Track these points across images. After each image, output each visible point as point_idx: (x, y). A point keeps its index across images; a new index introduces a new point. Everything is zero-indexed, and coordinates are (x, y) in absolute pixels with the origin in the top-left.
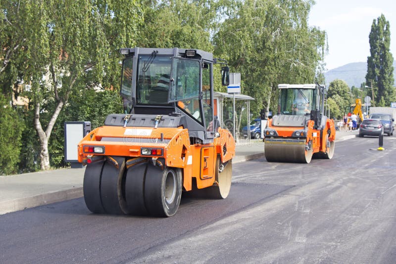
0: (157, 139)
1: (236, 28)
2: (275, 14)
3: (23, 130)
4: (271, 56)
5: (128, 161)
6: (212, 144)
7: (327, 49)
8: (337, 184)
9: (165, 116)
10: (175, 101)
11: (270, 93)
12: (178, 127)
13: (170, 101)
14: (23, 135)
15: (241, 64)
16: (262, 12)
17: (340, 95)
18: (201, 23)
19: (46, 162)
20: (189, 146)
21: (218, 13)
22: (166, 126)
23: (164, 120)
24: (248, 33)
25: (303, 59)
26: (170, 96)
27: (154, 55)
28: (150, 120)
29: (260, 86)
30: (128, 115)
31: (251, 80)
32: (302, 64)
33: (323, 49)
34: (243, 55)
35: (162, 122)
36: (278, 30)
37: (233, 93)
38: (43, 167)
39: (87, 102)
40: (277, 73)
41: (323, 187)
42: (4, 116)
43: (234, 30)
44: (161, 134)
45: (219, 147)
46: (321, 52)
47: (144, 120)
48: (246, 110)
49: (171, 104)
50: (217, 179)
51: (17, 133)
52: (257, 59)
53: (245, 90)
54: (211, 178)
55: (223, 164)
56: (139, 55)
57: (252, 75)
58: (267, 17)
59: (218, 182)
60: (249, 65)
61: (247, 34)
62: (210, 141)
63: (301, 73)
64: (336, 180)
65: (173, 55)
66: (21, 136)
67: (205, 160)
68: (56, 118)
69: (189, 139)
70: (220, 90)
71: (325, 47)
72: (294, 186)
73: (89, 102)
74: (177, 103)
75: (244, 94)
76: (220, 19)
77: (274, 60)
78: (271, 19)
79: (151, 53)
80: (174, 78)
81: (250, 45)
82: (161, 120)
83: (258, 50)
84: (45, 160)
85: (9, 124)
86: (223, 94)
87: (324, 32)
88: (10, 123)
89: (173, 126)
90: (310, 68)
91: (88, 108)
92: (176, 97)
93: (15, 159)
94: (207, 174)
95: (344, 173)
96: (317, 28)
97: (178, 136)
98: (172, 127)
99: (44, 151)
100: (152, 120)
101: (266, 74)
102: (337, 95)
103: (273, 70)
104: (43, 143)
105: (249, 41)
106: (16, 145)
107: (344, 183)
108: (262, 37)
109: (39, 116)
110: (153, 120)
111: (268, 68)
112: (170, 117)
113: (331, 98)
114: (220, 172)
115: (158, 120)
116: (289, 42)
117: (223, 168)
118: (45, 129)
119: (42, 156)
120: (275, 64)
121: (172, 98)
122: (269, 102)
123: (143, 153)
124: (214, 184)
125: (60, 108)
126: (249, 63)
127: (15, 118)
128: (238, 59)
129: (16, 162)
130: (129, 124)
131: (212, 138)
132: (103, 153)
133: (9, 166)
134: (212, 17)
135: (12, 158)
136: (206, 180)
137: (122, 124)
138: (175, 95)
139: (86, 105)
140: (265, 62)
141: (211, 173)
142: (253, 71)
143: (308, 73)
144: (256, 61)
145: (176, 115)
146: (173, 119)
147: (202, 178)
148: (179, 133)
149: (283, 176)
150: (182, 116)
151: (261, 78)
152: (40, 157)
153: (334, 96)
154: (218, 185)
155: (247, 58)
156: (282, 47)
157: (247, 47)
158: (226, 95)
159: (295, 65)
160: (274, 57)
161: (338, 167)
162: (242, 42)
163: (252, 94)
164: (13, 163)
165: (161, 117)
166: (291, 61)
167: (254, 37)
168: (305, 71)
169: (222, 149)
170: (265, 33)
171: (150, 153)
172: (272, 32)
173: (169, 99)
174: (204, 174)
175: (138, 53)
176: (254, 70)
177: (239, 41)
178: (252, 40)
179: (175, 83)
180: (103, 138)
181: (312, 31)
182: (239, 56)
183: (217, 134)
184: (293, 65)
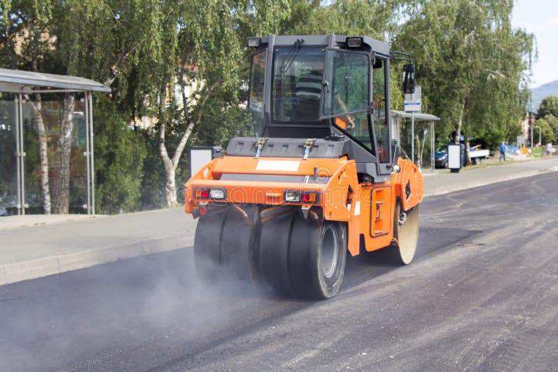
0: (308, 177)
1: (419, 31)
2: (468, 13)
3: (145, 157)
4: (462, 65)
5: (264, 212)
6: (388, 183)
7: (536, 56)
8: (539, 228)
9: (319, 141)
10: (330, 116)
11: (462, 111)
12: (340, 157)
13: (322, 117)
14: (145, 163)
15: (425, 76)
16: (450, 10)
17: (554, 115)
18: (374, 25)
19: (172, 197)
20: (357, 187)
21: (396, 11)
22: (322, 155)
23: (318, 146)
24: (434, 36)
25: (504, 69)
26: (322, 109)
27: (299, 46)
28: (296, 147)
29: (449, 103)
30: (261, 138)
31: (438, 96)
32: (502, 75)
33: (530, 57)
34: (426, 64)
35: (314, 149)
36: (472, 33)
37: (411, 112)
38: (169, 203)
39: (225, 123)
40: (470, 87)
41: (518, 233)
42: (120, 141)
43: (416, 32)
44: (315, 169)
45: (398, 187)
46: (528, 60)
47: (287, 146)
48: (429, 133)
49: (325, 122)
50: (396, 234)
51: (136, 160)
52: (445, 70)
53: (429, 107)
54: (386, 234)
55: (406, 212)
56: (275, 47)
57: (438, 89)
58: (458, 17)
59: (397, 239)
60: (435, 76)
61: (431, 38)
62: (385, 179)
63: (500, 87)
64: (537, 224)
65: (327, 46)
66: (142, 164)
67: (378, 207)
68: (185, 143)
69: (356, 176)
70: (397, 107)
71: (533, 53)
72: (481, 232)
73: (228, 122)
74: (333, 120)
75: (428, 112)
76: (399, 19)
77: (466, 70)
78: (464, 20)
79: (293, 43)
80: (328, 81)
81: (435, 52)
82: (314, 146)
83: (446, 58)
84: (171, 195)
85: (126, 149)
86: (399, 112)
87: (532, 36)
88: (128, 148)
89: (333, 155)
90: (512, 80)
91: (227, 130)
92: (332, 110)
93: (134, 193)
94: (381, 229)
95: (549, 214)
96: (522, 30)
97: (342, 172)
98: (330, 157)
99: (170, 183)
100: (299, 146)
101: (455, 89)
102: (551, 115)
103: (465, 83)
104: (169, 174)
105: (435, 46)
106: (136, 176)
107: (548, 228)
108: (451, 42)
109: (164, 140)
110: (302, 147)
111: (459, 81)
112: (326, 141)
113: (543, 118)
114: (400, 224)
115: (308, 147)
116: (486, 47)
117: (405, 219)
118: (171, 155)
119: (167, 190)
120: (467, 75)
121: (326, 112)
122: (460, 124)
123: (287, 199)
124: (392, 242)
125: (190, 129)
126: (435, 74)
127: (135, 142)
128: (420, 69)
129: (135, 196)
130: (263, 154)
131: (389, 174)
132: (224, 199)
133: (127, 202)
134: (387, 16)
135: (131, 192)
136: (380, 237)
137: (252, 153)
138: (330, 107)
139: (224, 126)
140: (455, 73)
141: (387, 227)
142: (439, 84)
143: (509, 86)
144: (443, 72)
145: (336, 139)
146: (333, 146)
147: (374, 235)
148: (342, 166)
149: (468, 218)
150: (346, 140)
151: (450, 93)
152: (166, 191)
153: (547, 116)
154: (397, 244)
155: (432, 68)
156: (477, 54)
157: (431, 54)
158: (403, 114)
159: (494, 77)
160: (466, 67)
161: (542, 206)
162: (426, 48)
163: (437, 113)
164: (132, 198)
165: (314, 141)
166: (489, 72)
167: (441, 42)
168: (506, 84)
169: (404, 190)
170: (455, 37)
171: (297, 199)
172: (464, 35)
173: (321, 114)
174: (376, 228)
175: (273, 44)
176: (441, 82)
177: (422, 47)
178: (438, 45)
179: (330, 89)
180: (223, 175)
181: (517, 34)
182: (422, 66)
183: (396, 168)
184: (491, 76)
